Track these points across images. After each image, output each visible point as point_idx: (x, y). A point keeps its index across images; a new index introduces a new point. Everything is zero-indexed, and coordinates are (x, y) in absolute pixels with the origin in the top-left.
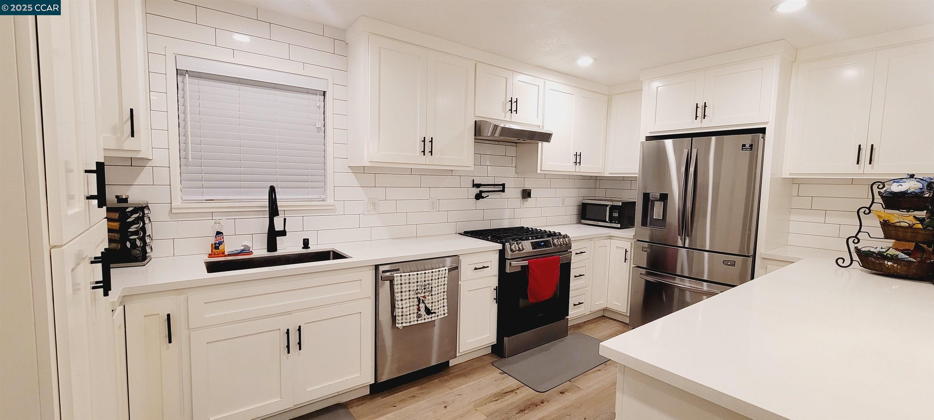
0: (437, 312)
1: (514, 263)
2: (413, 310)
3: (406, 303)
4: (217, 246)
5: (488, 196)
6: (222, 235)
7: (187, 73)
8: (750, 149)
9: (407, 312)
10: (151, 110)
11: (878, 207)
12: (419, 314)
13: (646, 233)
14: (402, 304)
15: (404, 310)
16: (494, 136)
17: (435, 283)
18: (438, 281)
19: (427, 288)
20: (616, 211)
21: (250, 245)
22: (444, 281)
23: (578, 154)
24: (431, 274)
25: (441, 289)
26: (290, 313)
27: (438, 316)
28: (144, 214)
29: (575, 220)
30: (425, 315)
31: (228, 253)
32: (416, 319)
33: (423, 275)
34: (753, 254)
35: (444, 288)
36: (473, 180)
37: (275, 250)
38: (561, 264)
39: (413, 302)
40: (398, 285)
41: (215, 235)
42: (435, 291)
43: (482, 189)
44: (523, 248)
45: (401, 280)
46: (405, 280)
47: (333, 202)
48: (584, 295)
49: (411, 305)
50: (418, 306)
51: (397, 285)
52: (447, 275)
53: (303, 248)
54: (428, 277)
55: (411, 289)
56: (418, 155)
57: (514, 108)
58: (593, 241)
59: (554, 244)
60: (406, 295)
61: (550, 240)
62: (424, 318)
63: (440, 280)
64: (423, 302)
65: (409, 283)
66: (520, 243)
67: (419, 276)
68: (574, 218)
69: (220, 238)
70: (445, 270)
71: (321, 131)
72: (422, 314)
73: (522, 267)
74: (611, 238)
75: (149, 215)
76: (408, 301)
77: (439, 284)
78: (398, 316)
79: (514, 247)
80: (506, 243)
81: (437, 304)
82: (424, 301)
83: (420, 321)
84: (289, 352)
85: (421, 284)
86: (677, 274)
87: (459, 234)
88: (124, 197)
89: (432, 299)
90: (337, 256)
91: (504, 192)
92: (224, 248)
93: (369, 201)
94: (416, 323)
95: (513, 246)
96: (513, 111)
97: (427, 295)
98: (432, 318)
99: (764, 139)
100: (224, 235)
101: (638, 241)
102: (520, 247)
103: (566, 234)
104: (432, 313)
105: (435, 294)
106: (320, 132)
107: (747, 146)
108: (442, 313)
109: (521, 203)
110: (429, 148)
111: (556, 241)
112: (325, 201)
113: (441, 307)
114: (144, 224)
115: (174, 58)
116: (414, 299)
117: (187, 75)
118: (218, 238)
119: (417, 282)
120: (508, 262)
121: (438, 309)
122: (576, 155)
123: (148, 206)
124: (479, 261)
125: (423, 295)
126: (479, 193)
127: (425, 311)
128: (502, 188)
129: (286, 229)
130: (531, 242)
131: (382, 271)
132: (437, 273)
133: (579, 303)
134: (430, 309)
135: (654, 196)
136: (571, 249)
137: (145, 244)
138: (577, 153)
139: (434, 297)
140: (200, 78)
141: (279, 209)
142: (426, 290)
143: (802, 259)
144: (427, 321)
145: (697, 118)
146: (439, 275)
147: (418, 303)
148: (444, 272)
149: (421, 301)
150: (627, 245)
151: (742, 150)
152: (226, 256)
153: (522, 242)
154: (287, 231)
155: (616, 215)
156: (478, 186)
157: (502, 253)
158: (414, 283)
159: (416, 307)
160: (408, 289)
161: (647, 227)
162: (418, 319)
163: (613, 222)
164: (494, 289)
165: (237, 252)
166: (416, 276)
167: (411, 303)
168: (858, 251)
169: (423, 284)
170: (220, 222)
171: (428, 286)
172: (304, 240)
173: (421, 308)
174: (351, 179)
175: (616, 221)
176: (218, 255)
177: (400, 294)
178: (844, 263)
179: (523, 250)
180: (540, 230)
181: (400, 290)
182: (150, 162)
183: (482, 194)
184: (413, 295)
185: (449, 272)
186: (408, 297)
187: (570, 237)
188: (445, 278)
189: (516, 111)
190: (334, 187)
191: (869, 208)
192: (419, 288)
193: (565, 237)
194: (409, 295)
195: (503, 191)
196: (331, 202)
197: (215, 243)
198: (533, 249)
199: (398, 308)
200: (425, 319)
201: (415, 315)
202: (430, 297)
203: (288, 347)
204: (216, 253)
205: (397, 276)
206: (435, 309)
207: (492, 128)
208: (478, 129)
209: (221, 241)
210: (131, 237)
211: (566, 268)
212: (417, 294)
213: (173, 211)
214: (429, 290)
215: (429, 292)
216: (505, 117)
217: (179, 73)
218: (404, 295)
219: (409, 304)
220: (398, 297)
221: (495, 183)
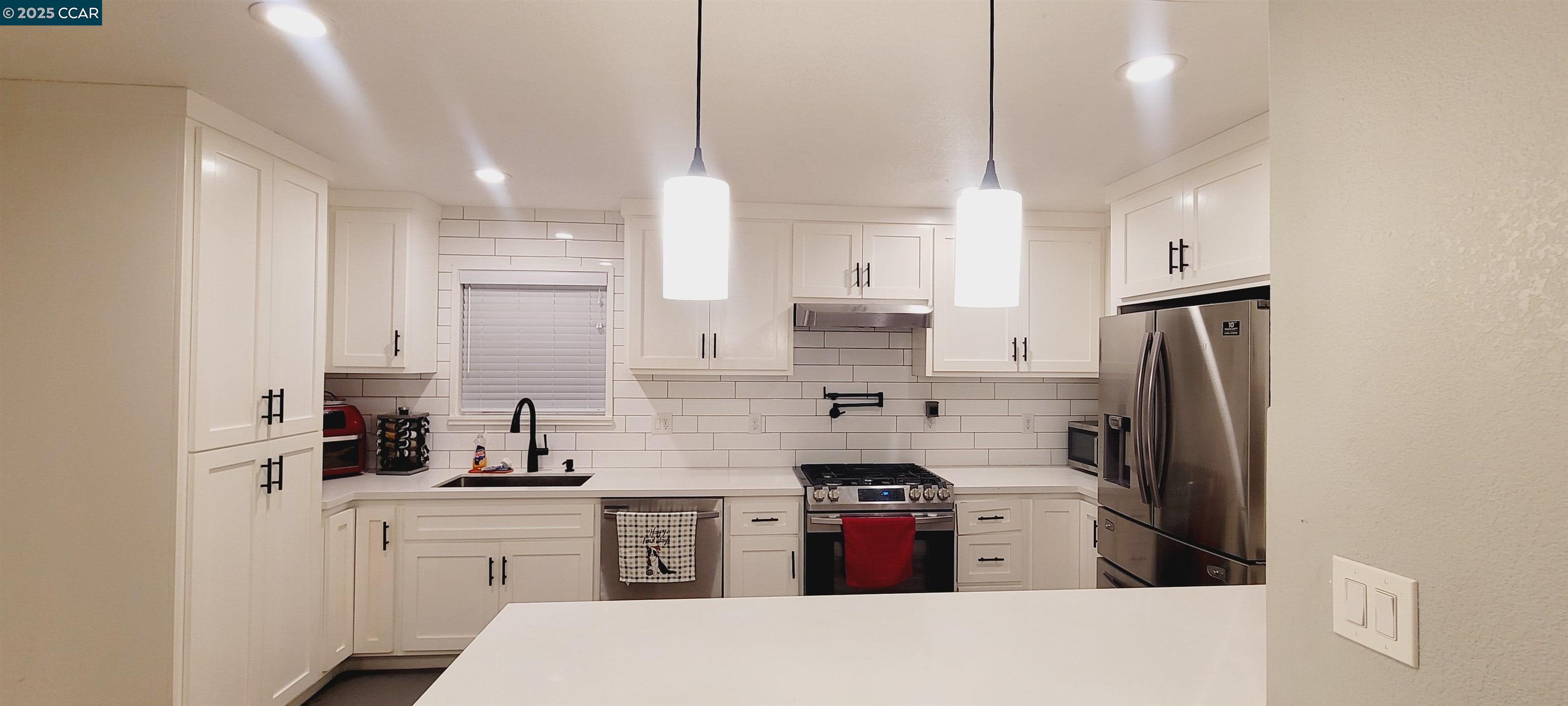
0: (678, 572)
1: (814, 519)
2: (642, 562)
3: (631, 552)
4: (478, 461)
5: (847, 412)
6: (483, 449)
7: (470, 286)
8: (1237, 333)
9: (632, 563)
10: (438, 325)
12: (649, 569)
15: (629, 560)
17: (675, 531)
18: (680, 528)
19: (662, 537)
23: (1020, 340)
24: (667, 518)
25: (685, 541)
26: (499, 540)
27: (680, 578)
30: (658, 573)
31: (484, 470)
32: (645, 575)
33: (656, 518)
35: (690, 541)
36: (825, 388)
37: (537, 469)
39: (642, 552)
40: (622, 527)
41: (476, 450)
42: (675, 542)
43: (839, 401)
44: (838, 498)
45: (625, 521)
46: (631, 521)
47: (612, 416)
49: (638, 555)
51: (620, 526)
52: (694, 523)
53: (565, 469)
54: (664, 521)
55: (639, 534)
56: (692, 357)
58: (1031, 500)
60: (631, 542)
61: (903, 489)
62: (656, 576)
63: (682, 528)
64: (656, 555)
65: (636, 526)
66: (834, 489)
67: (650, 518)
69: (482, 452)
72: (654, 570)
74: (1080, 497)
77: (682, 534)
78: (622, 567)
80: (809, 487)
81: (677, 560)
82: (657, 553)
83: (651, 580)
84: (490, 584)
85: (653, 530)
87: (796, 467)
88: (404, 409)
89: (669, 552)
91: (883, 406)
92: (483, 464)
93: (658, 416)
94: (656, 582)
96: (862, 284)
97: (661, 546)
98: (669, 578)
100: (486, 449)
102: (830, 496)
104: (670, 572)
105: (675, 547)
106: (602, 332)
107: (1231, 325)
108: (688, 574)
109: (928, 425)
110: (711, 348)
111: (915, 491)
112: (604, 415)
113: (684, 566)
115: (458, 273)
116: (643, 549)
118: (479, 452)
119: (647, 526)
120: (811, 517)
121: (680, 567)
122: (1015, 343)
123: (426, 417)
124: (764, 508)
125: (655, 544)
126: (834, 407)
127: (659, 567)
128: (878, 400)
129: (547, 447)
130: (859, 490)
131: (605, 506)
132: (678, 518)
134: (667, 566)
135: (1114, 422)
137: (420, 454)
138: (1015, 339)
139: (672, 550)
140: (484, 289)
141: (521, 423)
142: (659, 538)
144: (661, 581)
145: (1172, 270)
147: (648, 554)
148: (690, 518)
149: (652, 553)
151: (1224, 335)
153: (838, 487)
154: (549, 449)
156: (833, 396)
159: (645, 560)
160: (634, 534)
162: (648, 576)
165: (494, 468)
166: (645, 518)
167: (638, 553)
169: (656, 530)
170: (482, 436)
171: (662, 534)
172: (567, 461)
173: (653, 562)
174: (637, 389)
176: (476, 471)
179: (841, 501)
182: (435, 375)
183: (839, 409)
184: (641, 542)
185: (697, 518)
186: (634, 544)
188: (693, 527)
189: (868, 282)
190: (613, 398)
192: (649, 534)
193: (944, 485)
194: (636, 542)
195: (880, 404)
196: (609, 417)
197: (477, 458)
198: (859, 501)
199: (621, 557)
200: (658, 578)
201: (645, 570)
202: (666, 550)
203: (491, 579)
204: (479, 468)
205: (620, 515)
206: (675, 568)
208: (797, 314)
209: (481, 457)
211: (939, 541)
212: (647, 542)
213: (450, 423)
214: (664, 539)
215: (665, 543)
216: (849, 294)
217: (464, 286)
218: (629, 540)
219: (635, 554)
220: (621, 542)
221: (869, 393)
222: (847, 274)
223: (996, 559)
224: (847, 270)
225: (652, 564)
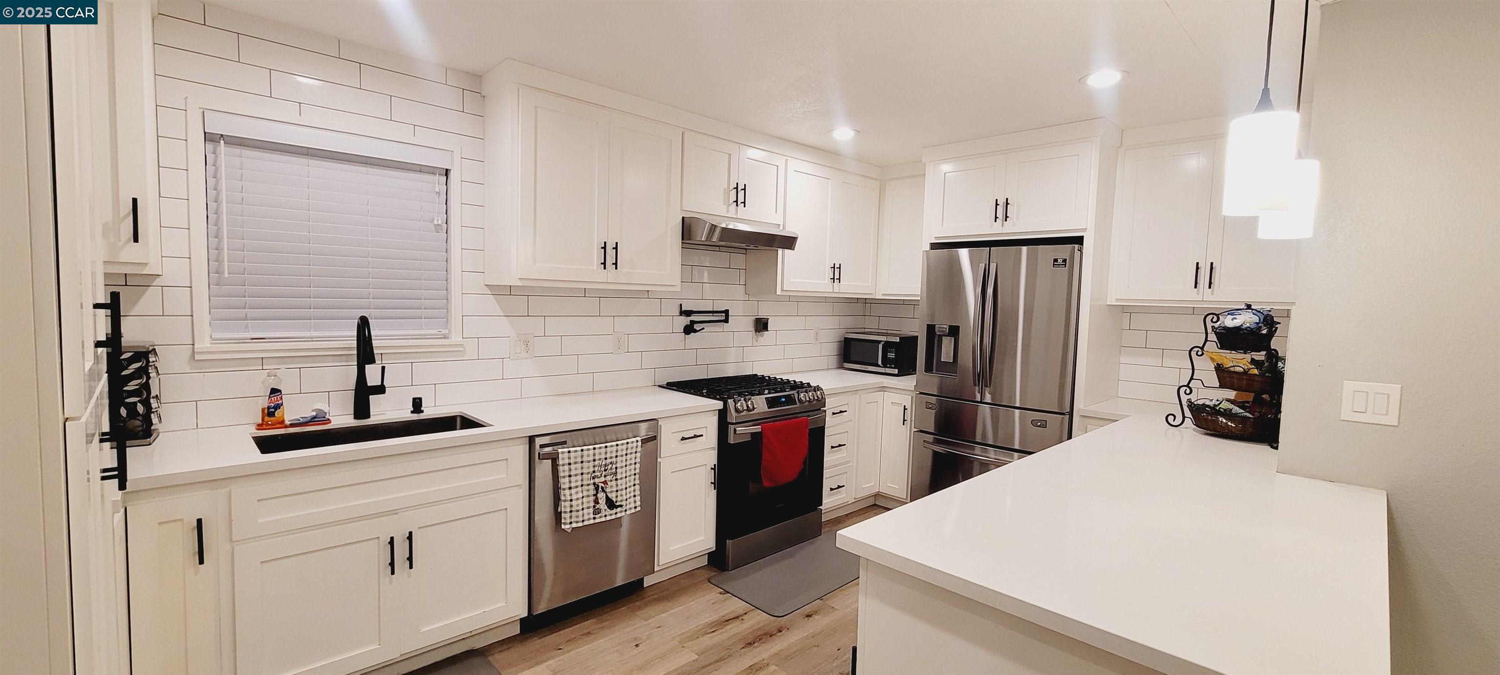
0: (625, 505)
1: (740, 429)
2: (588, 502)
3: (577, 493)
4: (271, 412)
5: (703, 329)
6: (279, 393)
7: (222, 138)
8: (1064, 266)
9: (578, 505)
10: (160, 196)
11: (1212, 347)
12: (596, 508)
13: (933, 382)
14: (571, 495)
15: (574, 503)
16: (711, 240)
17: (622, 461)
18: (626, 457)
19: (609, 469)
20: (891, 350)
21: (324, 407)
22: (636, 458)
23: (837, 266)
24: (615, 448)
25: (630, 470)
26: (395, 512)
27: (626, 511)
28: (148, 362)
29: (835, 364)
30: (605, 510)
31: (290, 423)
32: (592, 516)
33: (603, 450)
34: (1069, 411)
35: (635, 469)
36: (681, 305)
37: (367, 415)
38: (810, 429)
39: (588, 490)
40: (565, 466)
41: (269, 395)
42: (622, 473)
43: (694, 318)
44: (753, 407)
45: (569, 458)
47: (461, 339)
48: (845, 474)
49: (584, 495)
50: (595, 497)
51: (563, 465)
52: (639, 449)
53: (412, 412)
54: (611, 452)
55: (585, 471)
56: (595, 268)
57: (741, 199)
58: (858, 395)
59: (800, 401)
60: (576, 481)
61: (793, 394)
62: (604, 514)
63: (629, 457)
64: (603, 491)
65: (582, 462)
66: (749, 400)
67: (597, 451)
68: (833, 360)
69: (277, 398)
70: (637, 441)
71: (442, 230)
72: (602, 508)
73: (753, 435)
74: (884, 389)
75: (157, 364)
76: (580, 489)
77: (628, 463)
78: (565, 512)
79: (740, 406)
80: (729, 400)
81: (624, 492)
82: (604, 489)
83: (599, 519)
84: (393, 573)
85: (600, 464)
86: (977, 441)
87: (659, 386)
89: (617, 485)
90: (468, 423)
91: (728, 323)
92: (283, 415)
93: (518, 337)
94: (593, 523)
95: (739, 404)
96: (739, 203)
97: (608, 480)
98: (616, 513)
99: (1081, 252)
100: (283, 393)
101: (921, 393)
102: (749, 406)
103: (818, 386)
104: (617, 507)
105: (621, 479)
106: (440, 231)
107: (1060, 261)
108: (633, 505)
109: (754, 339)
110: (613, 258)
111: (802, 395)
112: (448, 338)
113: (630, 498)
114: (149, 378)
115: (201, 114)
116: (590, 486)
117: (222, 142)
118: (273, 398)
119: (594, 460)
120: (731, 428)
121: (626, 500)
122: (834, 268)
123: (155, 349)
124: (689, 426)
125: (603, 479)
126: (689, 324)
127: (606, 504)
128: (724, 317)
129: (384, 384)
131: (540, 445)
132: (625, 446)
133: (838, 486)
134: (614, 500)
135: (941, 329)
136: (825, 407)
137: (150, 410)
138: (834, 264)
139: (619, 482)
140: (244, 146)
141: (375, 352)
142: (607, 472)
143: (1128, 416)
144: (608, 518)
145: (997, 219)
146: (627, 449)
147: (595, 491)
148: (635, 444)
149: (600, 489)
150: (907, 400)
151: (1053, 267)
152: (286, 427)
153: (752, 397)
154: (386, 386)
155: (891, 355)
156: (688, 313)
157: (723, 414)
158: (589, 462)
159: (592, 498)
160: (579, 472)
161: (933, 373)
162: (595, 516)
163: (888, 366)
164: (712, 469)
165: (306, 420)
166: (591, 452)
167: (584, 492)
168: (1191, 405)
169: (604, 463)
170: (276, 373)
171: (610, 466)
172: (414, 399)
173: (601, 499)
174: (491, 304)
175: (892, 365)
176: (273, 426)
177: (567, 479)
178: (1176, 420)
179: (753, 410)
180: (781, 379)
181: (567, 474)
182: (158, 279)
183: (695, 325)
184: (588, 480)
185: (642, 444)
186: (579, 483)
187: (823, 389)
188: (637, 454)
189: (744, 203)
190: (463, 316)
191: (1202, 348)
192: (596, 469)
193: (817, 390)
194: (582, 480)
195: (726, 321)
196: (457, 340)
197: (268, 406)
198: (769, 408)
199: (565, 501)
200: (606, 516)
201: (591, 510)
202: (614, 483)
203: (392, 564)
204: (270, 423)
205: (563, 453)
206: (622, 501)
207: (708, 227)
208: (687, 229)
209: (278, 404)
210: (128, 400)
211: (818, 435)
212: (594, 478)
213: (197, 357)
214: (612, 471)
215: (613, 475)
216: (728, 212)
217: (208, 137)
218: (574, 480)
219: (581, 494)
220: (564, 483)
221: (714, 310)
222: (727, 193)
223: (840, 445)
224: (725, 189)
225: (599, 501)
